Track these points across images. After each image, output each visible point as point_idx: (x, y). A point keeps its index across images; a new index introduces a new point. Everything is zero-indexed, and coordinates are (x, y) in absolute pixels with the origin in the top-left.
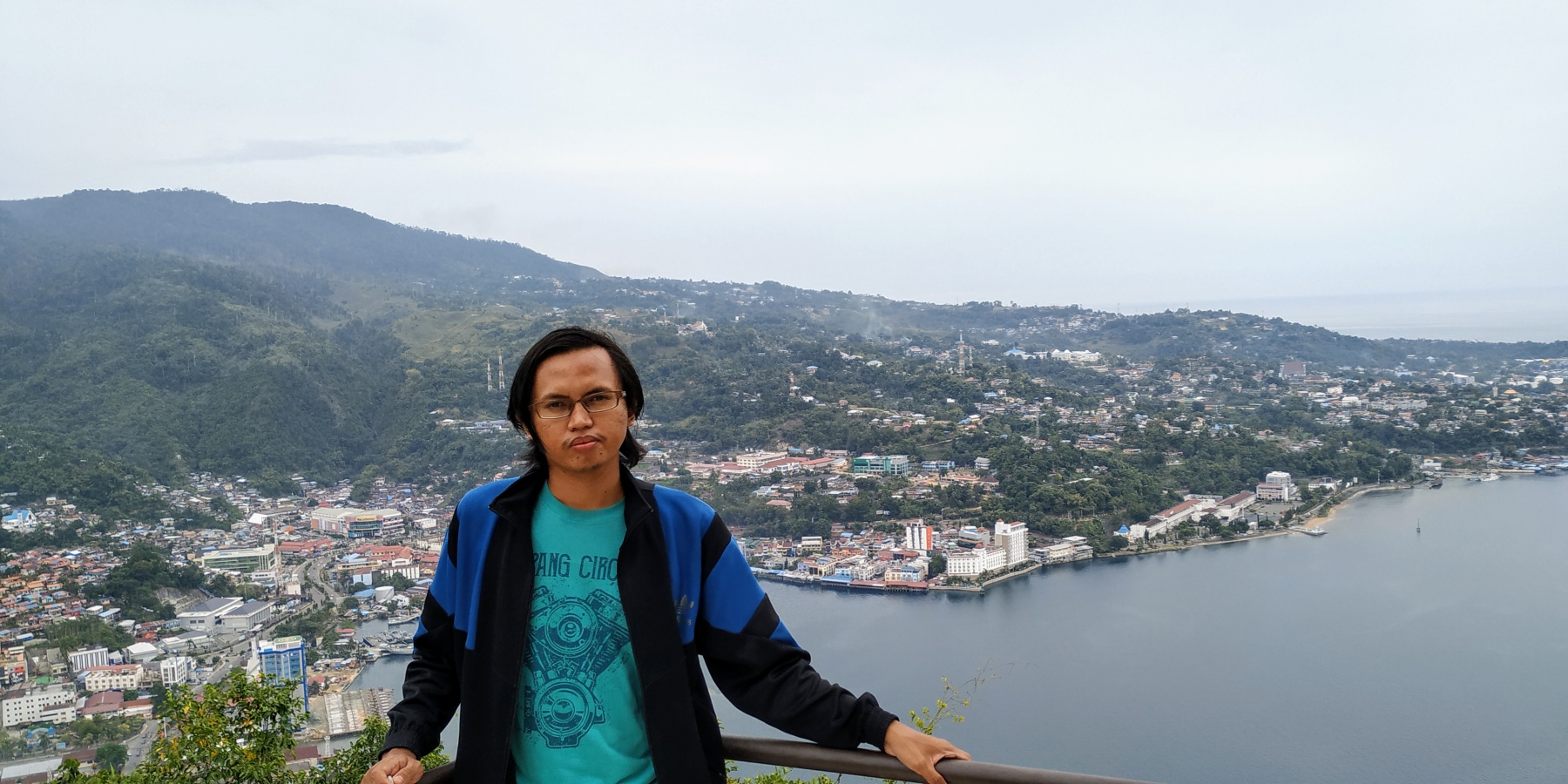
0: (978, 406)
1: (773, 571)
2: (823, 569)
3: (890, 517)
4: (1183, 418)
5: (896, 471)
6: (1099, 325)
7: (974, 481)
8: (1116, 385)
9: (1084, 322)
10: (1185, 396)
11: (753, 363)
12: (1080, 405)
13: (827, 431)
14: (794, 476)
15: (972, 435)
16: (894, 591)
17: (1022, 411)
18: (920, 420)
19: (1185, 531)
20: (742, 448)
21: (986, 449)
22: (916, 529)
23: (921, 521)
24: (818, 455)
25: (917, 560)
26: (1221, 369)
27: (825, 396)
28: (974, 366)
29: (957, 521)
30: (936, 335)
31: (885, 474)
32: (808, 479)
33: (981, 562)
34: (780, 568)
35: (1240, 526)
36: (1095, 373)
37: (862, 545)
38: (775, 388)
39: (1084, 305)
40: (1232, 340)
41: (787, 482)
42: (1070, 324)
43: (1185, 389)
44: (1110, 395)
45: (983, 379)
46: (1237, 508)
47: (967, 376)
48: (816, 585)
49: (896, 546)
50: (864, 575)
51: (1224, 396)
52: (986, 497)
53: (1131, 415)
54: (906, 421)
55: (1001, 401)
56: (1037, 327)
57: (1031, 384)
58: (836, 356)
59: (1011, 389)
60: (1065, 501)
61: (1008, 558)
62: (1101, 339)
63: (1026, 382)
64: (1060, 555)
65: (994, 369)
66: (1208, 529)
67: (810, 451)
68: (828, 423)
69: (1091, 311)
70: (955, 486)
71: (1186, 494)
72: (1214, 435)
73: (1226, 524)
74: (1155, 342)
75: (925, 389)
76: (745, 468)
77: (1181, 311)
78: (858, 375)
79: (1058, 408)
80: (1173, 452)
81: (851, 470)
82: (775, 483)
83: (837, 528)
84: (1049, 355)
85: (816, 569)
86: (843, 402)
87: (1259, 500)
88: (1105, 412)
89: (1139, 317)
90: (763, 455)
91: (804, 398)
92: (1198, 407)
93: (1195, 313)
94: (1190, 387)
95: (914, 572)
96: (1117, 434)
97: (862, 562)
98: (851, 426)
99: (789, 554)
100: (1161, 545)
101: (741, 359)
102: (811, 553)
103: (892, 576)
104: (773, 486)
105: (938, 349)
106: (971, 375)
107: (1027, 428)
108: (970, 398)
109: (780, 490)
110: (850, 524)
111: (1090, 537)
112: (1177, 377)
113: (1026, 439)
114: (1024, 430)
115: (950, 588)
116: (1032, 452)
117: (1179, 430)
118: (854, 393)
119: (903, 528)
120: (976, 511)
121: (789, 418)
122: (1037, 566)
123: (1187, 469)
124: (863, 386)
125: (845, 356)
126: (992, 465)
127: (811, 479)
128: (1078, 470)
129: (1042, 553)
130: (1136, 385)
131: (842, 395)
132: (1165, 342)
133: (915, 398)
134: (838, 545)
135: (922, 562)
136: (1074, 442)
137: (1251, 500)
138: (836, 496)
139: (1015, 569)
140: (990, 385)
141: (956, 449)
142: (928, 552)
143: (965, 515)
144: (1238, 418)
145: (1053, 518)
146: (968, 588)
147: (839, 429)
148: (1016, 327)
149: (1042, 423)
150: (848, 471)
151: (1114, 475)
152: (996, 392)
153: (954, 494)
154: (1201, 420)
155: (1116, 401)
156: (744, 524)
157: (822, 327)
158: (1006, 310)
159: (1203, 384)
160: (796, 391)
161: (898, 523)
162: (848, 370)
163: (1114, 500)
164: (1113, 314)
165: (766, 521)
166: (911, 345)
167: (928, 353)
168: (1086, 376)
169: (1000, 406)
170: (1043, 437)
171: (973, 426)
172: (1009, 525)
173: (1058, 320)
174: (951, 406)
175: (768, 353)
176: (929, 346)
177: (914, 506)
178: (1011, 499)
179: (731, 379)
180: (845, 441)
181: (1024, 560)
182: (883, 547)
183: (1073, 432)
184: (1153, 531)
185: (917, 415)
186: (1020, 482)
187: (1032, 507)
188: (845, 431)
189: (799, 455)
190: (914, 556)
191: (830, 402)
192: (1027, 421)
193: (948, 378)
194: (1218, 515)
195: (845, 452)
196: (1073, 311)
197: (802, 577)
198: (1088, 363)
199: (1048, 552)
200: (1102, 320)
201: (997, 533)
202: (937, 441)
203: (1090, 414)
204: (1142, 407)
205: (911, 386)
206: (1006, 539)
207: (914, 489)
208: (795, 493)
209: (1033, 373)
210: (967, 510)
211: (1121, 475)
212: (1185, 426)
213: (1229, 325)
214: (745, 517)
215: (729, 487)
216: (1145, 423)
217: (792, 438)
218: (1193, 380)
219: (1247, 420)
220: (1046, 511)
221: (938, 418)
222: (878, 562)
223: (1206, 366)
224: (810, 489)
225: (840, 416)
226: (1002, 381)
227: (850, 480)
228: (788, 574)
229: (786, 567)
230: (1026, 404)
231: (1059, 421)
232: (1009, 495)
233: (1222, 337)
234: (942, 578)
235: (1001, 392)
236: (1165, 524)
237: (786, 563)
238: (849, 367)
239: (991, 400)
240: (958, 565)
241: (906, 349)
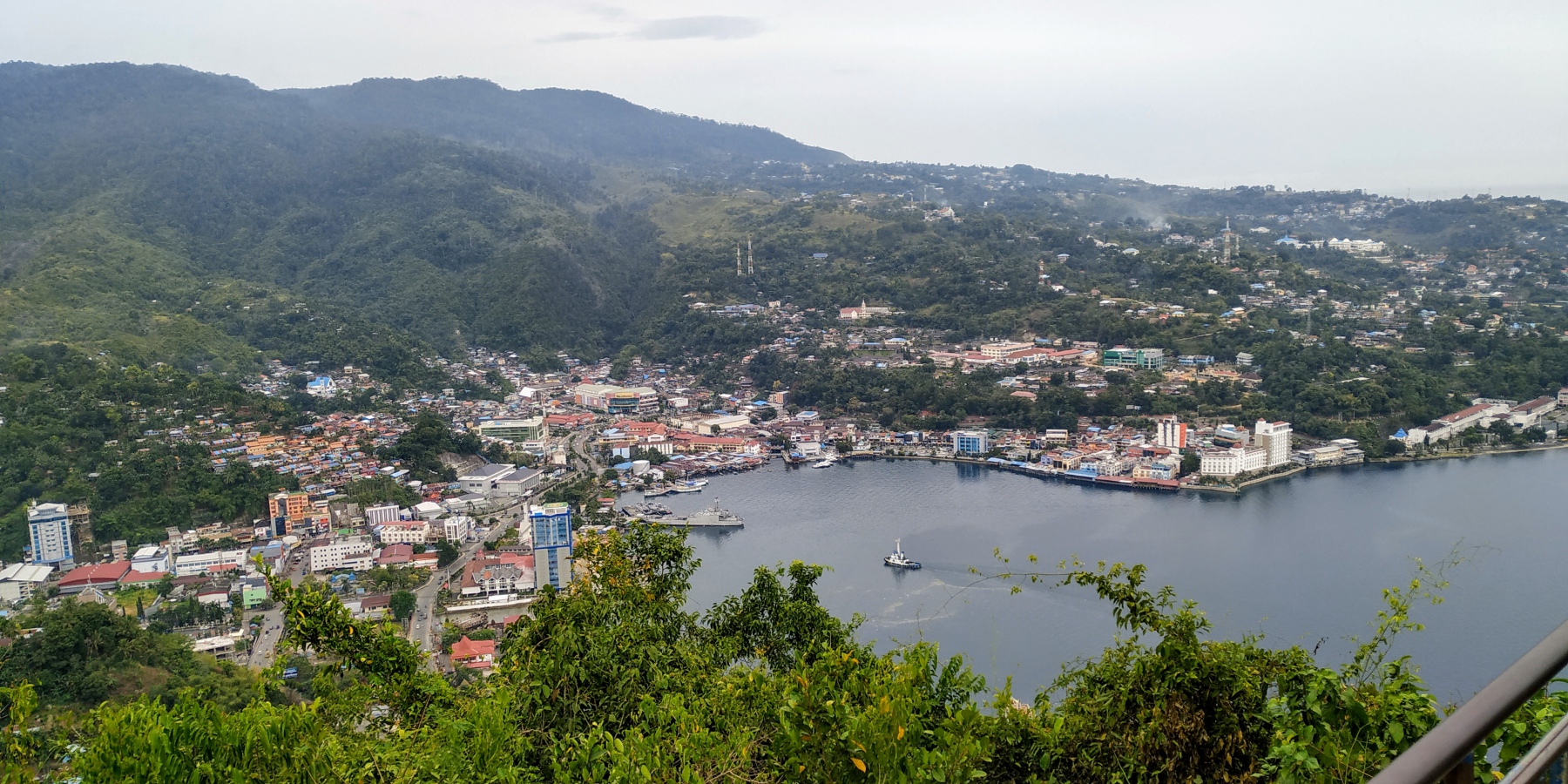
0: (1243, 298)
1: (1015, 463)
2: (1068, 462)
3: (1140, 412)
4: (1477, 315)
5: (1150, 365)
6: (1385, 212)
7: (1235, 377)
8: (1402, 278)
9: (1368, 209)
10: (1481, 291)
11: (1001, 250)
12: (1359, 299)
13: (1077, 322)
14: (1040, 368)
15: (1234, 329)
16: (1142, 488)
17: (1292, 304)
18: (1177, 311)
19: (1471, 437)
20: (987, 338)
21: (1249, 344)
22: (1169, 426)
23: (1174, 418)
24: (1066, 346)
25: (1169, 458)
26: (1525, 262)
27: (1077, 285)
28: (1241, 255)
29: (1215, 418)
30: (1200, 222)
31: (1138, 368)
32: (1055, 371)
33: (1240, 462)
34: (1023, 459)
35: (1536, 434)
36: (1378, 265)
37: (1110, 440)
38: (1023, 276)
39: (1369, 190)
40: (1539, 229)
41: (1033, 374)
42: (1351, 211)
43: (1481, 284)
44: (1393, 289)
45: (1250, 269)
46: (1533, 415)
47: (1232, 266)
48: (1060, 478)
49: (1146, 443)
50: (1111, 470)
51: (1526, 292)
52: (1247, 395)
53: (1417, 311)
54: (1162, 313)
55: (1269, 292)
56: (1314, 214)
57: (1304, 276)
58: (1090, 243)
59: (1281, 280)
60: (1336, 402)
61: (1268, 459)
62: (1386, 228)
63: (1298, 273)
64: (1326, 458)
65: (1263, 259)
66: (1498, 436)
67: (1058, 342)
68: (1078, 313)
69: (1375, 196)
70: (1213, 382)
71: (1474, 398)
72: (1511, 334)
73: (1519, 431)
74: (1449, 231)
75: (1184, 279)
76: (990, 358)
77: (1481, 197)
78: (1112, 263)
79: (1333, 302)
80: (1463, 351)
81: (1101, 362)
82: (1020, 374)
83: (1083, 422)
84: (1326, 244)
85: (1060, 463)
86: (1095, 292)
87: (1560, 407)
88: (1387, 306)
89: (1432, 203)
90: (1008, 345)
91: (1054, 287)
92: (1495, 304)
93: (1498, 200)
94: (1487, 281)
95: (1165, 470)
96: (1399, 331)
97: (1109, 457)
98: (1103, 317)
99: (1033, 446)
100: (1443, 452)
101: (989, 245)
102: (1055, 446)
103: (1141, 473)
104: (1018, 377)
105: (1201, 237)
106: (1237, 265)
107: (1296, 322)
108: (1232, 291)
109: (1024, 381)
110: (1098, 418)
111: (1362, 441)
112: (1472, 270)
113: (1295, 334)
114: (1293, 324)
115: (1203, 487)
116: (1302, 348)
117: (1472, 328)
118: (1108, 282)
119: (1154, 425)
120: (1235, 409)
121: (1038, 308)
122: (1300, 468)
123: (1479, 370)
124: (1117, 275)
125: (1099, 243)
126: (1255, 362)
127: (1058, 371)
128: (1352, 369)
129: (1308, 455)
130: (1424, 279)
131: (1094, 285)
132: (1460, 231)
133: (1174, 288)
134: (1084, 439)
135: (1174, 460)
136: (1349, 338)
137: (1551, 406)
138: (1084, 389)
139: (1276, 470)
140: (1257, 276)
141: (1217, 343)
142: (1181, 449)
143: (1223, 413)
144: (1542, 316)
145: (1321, 419)
146: (1223, 488)
147: (1090, 320)
148: (1290, 213)
149: (1314, 317)
150: (1098, 363)
151: (1394, 375)
152: (1263, 283)
153: (1212, 390)
154: (1498, 318)
155: (1400, 295)
156: (987, 414)
157: (1076, 213)
158: (1279, 195)
159: (1502, 278)
160: (1046, 280)
161: (1150, 419)
162: (1102, 258)
163: (1391, 403)
164: (1402, 200)
165: (1009, 412)
166: (1172, 232)
167: (1190, 240)
168: (1368, 268)
169: (1267, 299)
170: (1314, 333)
171: (1236, 320)
172: (1272, 425)
173: (1338, 206)
174: (1213, 298)
175: (1017, 240)
176: (1191, 234)
177: (1168, 402)
178: (1275, 398)
179: (978, 266)
180: (1095, 332)
181: (1286, 462)
182: (1132, 443)
183: (1349, 327)
184: (1434, 436)
185: (1175, 307)
186: (1285, 379)
187: (1298, 406)
188: (1097, 322)
189: (1047, 346)
190: (1168, 453)
191: (1081, 291)
192: (1297, 315)
193: (1211, 267)
194: (1511, 422)
195: (1095, 344)
196: (1357, 196)
197: (1046, 470)
198: (1371, 253)
199: (1314, 455)
200: (1389, 207)
201: (1257, 432)
202: (1196, 334)
203: (1369, 308)
204: (1428, 303)
205: (1171, 276)
206: (1267, 440)
207: (1169, 384)
208: (1041, 385)
209: (1307, 264)
210: (1225, 408)
211: (1402, 376)
212: (1478, 324)
213: (1536, 213)
214: (988, 407)
215: (973, 377)
216: (1432, 319)
217: (1040, 328)
218: (1491, 274)
219: (1552, 319)
220: (1314, 411)
221: (1197, 311)
222: (1127, 458)
223: (1507, 258)
224: (1056, 381)
225: (1091, 306)
226: (1271, 272)
227: (1100, 373)
228: (1031, 466)
229: (1029, 459)
230: (1297, 297)
231: (1333, 316)
232: (1273, 393)
233: (1530, 226)
234: (1195, 477)
235: (1270, 284)
236: (1448, 429)
237: (1029, 455)
238: (1103, 255)
239: (1258, 292)
240: (1211, 465)
241: (1165, 237)
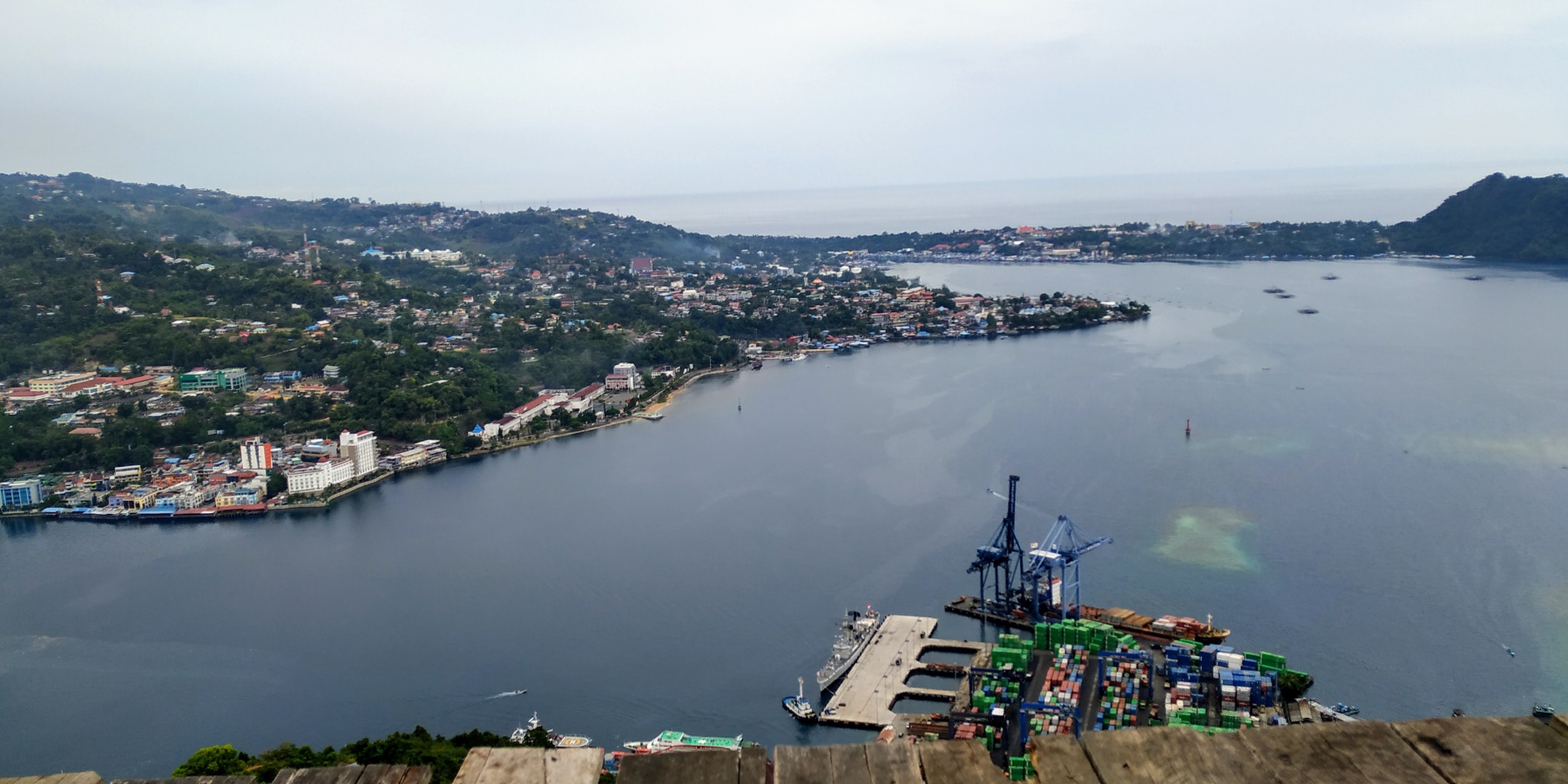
0: (328, 311)
1: (77, 510)
2: (141, 501)
3: (224, 436)
4: (538, 316)
5: (232, 385)
6: (462, 224)
7: (322, 390)
8: (478, 284)
9: (448, 220)
10: (545, 293)
11: (49, 270)
12: (438, 306)
13: (147, 345)
14: (104, 399)
15: (319, 342)
16: (227, 516)
17: (376, 314)
18: (259, 328)
19: (537, 425)
20: (39, 371)
21: (335, 356)
22: (252, 448)
23: (257, 439)
24: (136, 373)
25: (254, 481)
26: (578, 266)
27: (144, 306)
28: (323, 268)
29: (303, 434)
30: (285, 234)
31: (219, 390)
32: (123, 401)
33: (327, 475)
34: (87, 504)
35: (589, 417)
36: (456, 273)
37: (190, 470)
38: (78, 298)
39: (446, 202)
40: (591, 238)
41: (97, 407)
42: (433, 222)
43: (545, 287)
44: (469, 296)
45: (333, 281)
46: (587, 400)
47: (315, 279)
48: (134, 520)
49: (231, 468)
50: (191, 503)
51: (580, 292)
52: (334, 407)
53: (488, 314)
54: (243, 330)
55: (352, 304)
56: (399, 225)
57: (386, 286)
58: (158, 260)
59: (363, 291)
60: (419, 405)
61: (356, 469)
62: (465, 238)
63: (380, 283)
64: (412, 461)
65: (344, 271)
66: (559, 421)
67: (127, 369)
68: (148, 336)
69: (453, 208)
70: (299, 399)
71: (541, 390)
72: (566, 331)
73: (575, 416)
74: (518, 240)
75: (265, 294)
76: (41, 393)
77: (542, 210)
78: (185, 280)
79: (415, 310)
80: (528, 349)
81: (178, 387)
82: (81, 408)
83: (160, 455)
84: (408, 255)
85: (132, 502)
86: (166, 312)
87: (608, 390)
88: (464, 312)
89: (502, 215)
90: (65, 377)
91: (116, 309)
92: (555, 305)
93: (556, 212)
94: (549, 284)
95: (250, 494)
96: (474, 334)
97: (188, 489)
98: (177, 338)
99: (100, 488)
100: (514, 441)
101: (33, 265)
102: (125, 484)
103: (223, 501)
104: (78, 413)
105: (285, 249)
106: (318, 278)
107: (380, 332)
108: (316, 304)
109: (87, 416)
110: (177, 447)
111: (444, 440)
112: (537, 275)
113: (378, 343)
114: (378, 333)
115: (292, 506)
116: (384, 356)
117: (534, 327)
118: (181, 301)
119: (238, 447)
120: (324, 423)
121: (99, 333)
122: (388, 474)
123: (542, 365)
124: (191, 292)
125: (169, 259)
126: (342, 373)
127: (126, 402)
128: (433, 373)
129: (394, 460)
130: (497, 284)
131: (165, 304)
132: (527, 239)
133: (255, 304)
134: (161, 472)
135: (260, 483)
136: (431, 344)
137: (601, 391)
138: (158, 418)
139: (365, 478)
140: (339, 288)
141: (302, 357)
142: (268, 471)
143: (312, 428)
144: (592, 313)
145: (406, 423)
146: (312, 504)
147: (162, 343)
148: (376, 225)
149: (394, 325)
150: (174, 388)
151: (469, 376)
152: (347, 295)
153: (298, 406)
154: (555, 317)
155: (475, 301)
156: (43, 458)
157: (145, 227)
158: (363, 207)
159: (561, 281)
160: (105, 301)
161: (235, 442)
162: (173, 275)
163: (468, 401)
164: (477, 212)
165: (70, 453)
166: (254, 245)
167: (274, 254)
168: (448, 275)
169: (351, 310)
170: (395, 341)
171: (320, 333)
172: (356, 435)
173: (420, 218)
174: (297, 312)
175: (69, 258)
176: (274, 247)
177: (252, 422)
178: (362, 407)
179: (19, 289)
180: (170, 355)
181: (373, 469)
182: (216, 469)
183: (430, 334)
184: (506, 428)
185: (256, 323)
186: (370, 388)
187: (384, 413)
188: (170, 344)
189: (113, 375)
190: (250, 476)
191: (150, 312)
192: (381, 324)
193: (292, 281)
194: (569, 408)
195: (170, 368)
196: (433, 210)
197: (114, 512)
198: (449, 263)
199: (400, 459)
200: (465, 219)
201: (342, 444)
202: (280, 350)
203: (447, 314)
204: (499, 307)
205: (251, 292)
206: (353, 450)
207: (253, 404)
208: (106, 418)
209: (389, 274)
210: (313, 422)
211: (476, 375)
212: (540, 323)
213: (587, 223)
214: (42, 450)
215: (20, 417)
216: (501, 321)
217: (103, 355)
218: (552, 278)
219: (600, 315)
220: (399, 416)
221: (280, 326)
222: (208, 487)
223: (564, 263)
224: (125, 412)
225: (162, 329)
226: (353, 284)
227: (175, 398)
228: (97, 511)
229: (95, 503)
230: (380, 307)
231: (415, 323)
232: (360, 402)
233: (581, 234)
234: (282, 497)
235: (353, 295)
236: (518, 420)
237: (95, 498)
238: (174, 271)
239: (342, 304)
240: (298, 482)
241: (247, 250)
